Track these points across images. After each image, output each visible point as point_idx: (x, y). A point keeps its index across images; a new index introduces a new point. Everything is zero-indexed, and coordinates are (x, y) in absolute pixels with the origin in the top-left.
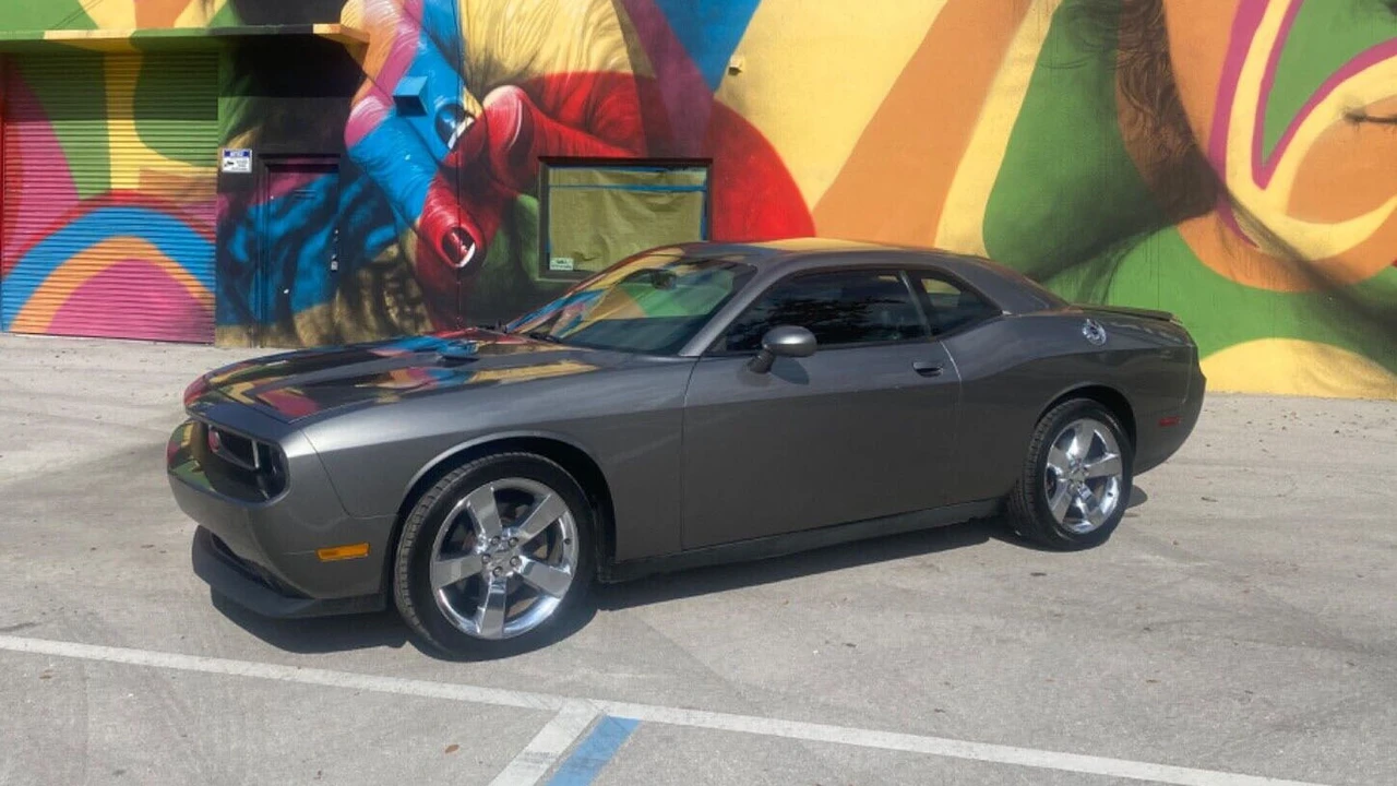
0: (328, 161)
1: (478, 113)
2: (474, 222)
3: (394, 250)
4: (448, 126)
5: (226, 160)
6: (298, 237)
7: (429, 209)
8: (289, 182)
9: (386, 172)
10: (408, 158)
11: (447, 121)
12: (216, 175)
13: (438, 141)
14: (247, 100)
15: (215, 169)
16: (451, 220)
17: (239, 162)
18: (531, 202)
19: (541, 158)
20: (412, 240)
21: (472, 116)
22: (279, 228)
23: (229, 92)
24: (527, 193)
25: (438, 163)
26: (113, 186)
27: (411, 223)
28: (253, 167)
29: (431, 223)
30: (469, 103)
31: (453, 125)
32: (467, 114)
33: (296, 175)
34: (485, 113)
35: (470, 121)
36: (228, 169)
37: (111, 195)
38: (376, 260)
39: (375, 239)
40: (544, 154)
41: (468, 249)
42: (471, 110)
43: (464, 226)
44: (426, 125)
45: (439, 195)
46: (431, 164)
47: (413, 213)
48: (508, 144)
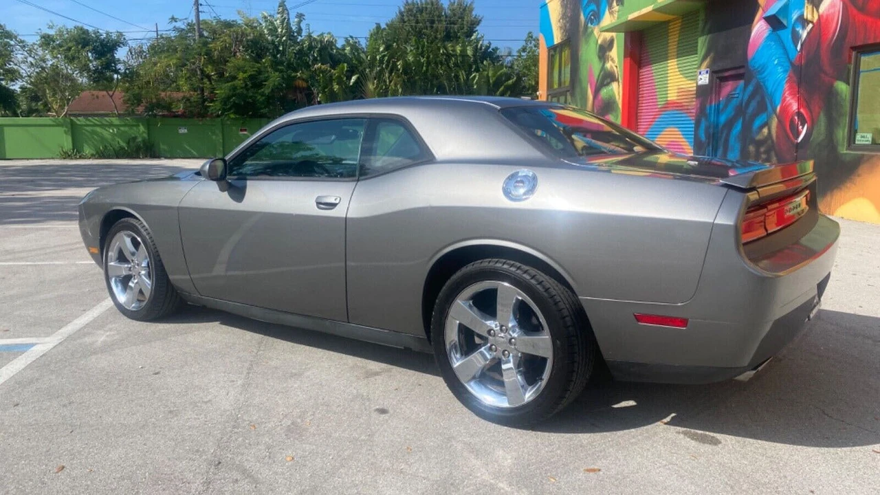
0: (741, 71)
1: (816, 17)
2: (808, 107)
3: (765, 130)
4: (798, 32)
5: (700, 77)
6: (730, 124)
7: (784, 100)
8: (728, 87)
9: (764, 75)
10: (776, 62)
11: (797, 29)
12: (695, 88)
13: (792, 46)
14: (709, 36)
15: (695, 85)
16: (795, 107)
17: (704, 79)
18: (842, 87)
19: (853, 48)
20: (774, 122)
21: (812, 22)
22: (723, 119)
23: (702, 34)
24: (840, 80)
25: (792, 64)
26: (669, 99)
27: (774, 110)
28: (711, 80)
29: (785, 109)
30: (808, 12)
31: (801, 31)
32: (808, 22)
33: (730, 82)
34: (820, 17)
35: (811, 26)
36: (700, 83)
37: (669, 104)
38: (759, 137)
39: (757, 123)
40: (854, 45)
41: (803, 128)
42: (810, 17)
43: (802, 110)
44: (786, 35)
45: (790, 88)
46: (787, 64)
47: (777, 102)
48: (831, 41)
